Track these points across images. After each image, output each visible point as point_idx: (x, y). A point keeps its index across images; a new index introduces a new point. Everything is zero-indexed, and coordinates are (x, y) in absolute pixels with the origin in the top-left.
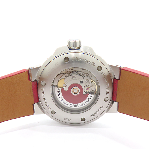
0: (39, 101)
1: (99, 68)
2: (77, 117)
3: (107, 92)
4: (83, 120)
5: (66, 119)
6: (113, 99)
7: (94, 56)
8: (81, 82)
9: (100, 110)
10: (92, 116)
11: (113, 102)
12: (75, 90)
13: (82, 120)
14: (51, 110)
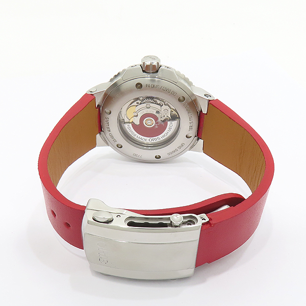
0: (102, 131)
1: (182, 98)
2: (150, 154)
3: (191, 128)
4: (158, 157)
5: (136, 155)
6: (199, 135)
7: (175, 83)
8: (158, 112)
9: (180, 147)
10: (169, 154)
11: (198, 140)
12: (149, 121)
13: (156, 157)
14: (117, 143)
